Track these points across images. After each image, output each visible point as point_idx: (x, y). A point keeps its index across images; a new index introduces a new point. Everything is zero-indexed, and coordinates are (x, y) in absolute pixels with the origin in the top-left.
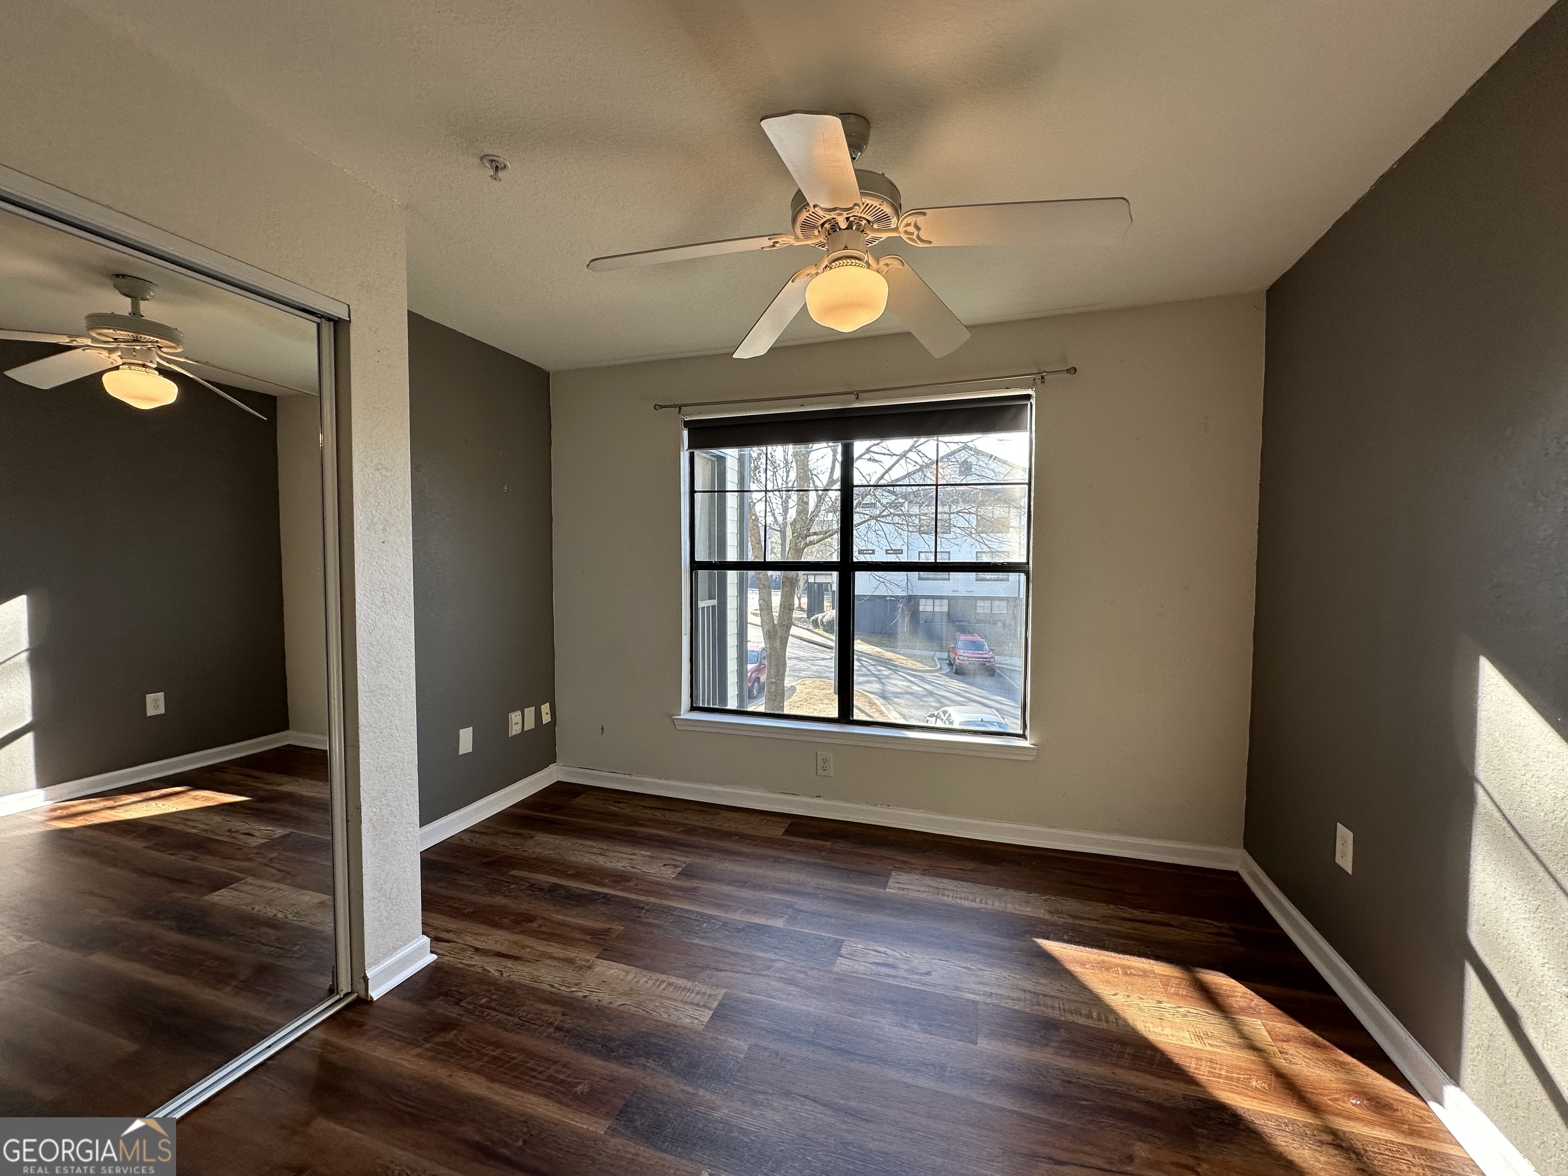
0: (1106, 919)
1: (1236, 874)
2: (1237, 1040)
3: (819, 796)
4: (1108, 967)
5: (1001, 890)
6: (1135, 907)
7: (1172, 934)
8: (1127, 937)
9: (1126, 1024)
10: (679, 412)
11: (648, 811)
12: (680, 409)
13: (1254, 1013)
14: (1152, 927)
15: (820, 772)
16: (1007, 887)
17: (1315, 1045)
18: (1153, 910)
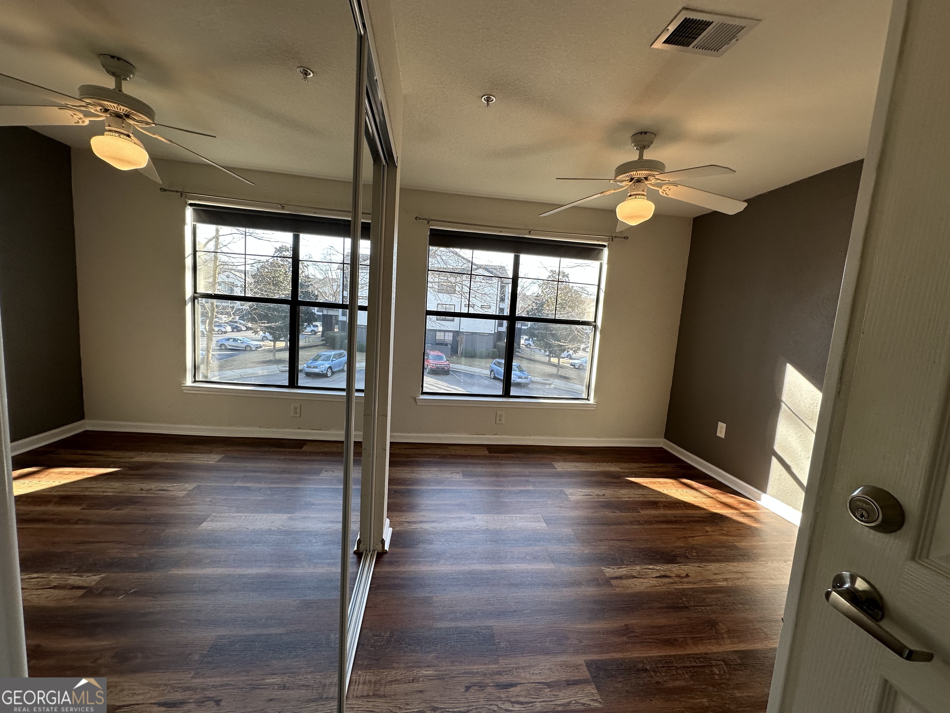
0: (638, 468)
1: (662, 448)
2: (705, 496)
3: (496, 434)
4: (655, 483)
5: (597, 464)
6: (644, 463)
7: (661, 470)
8: (650, 473)
9: (675, 498)
10: (428, 223)
11: (412, 450)
12: (429, 221)
13: (702, 489)
14: (655, 469)
15: (498, 422)
16: (599, 462)
17: (723, 494)
18: (651, 463)
